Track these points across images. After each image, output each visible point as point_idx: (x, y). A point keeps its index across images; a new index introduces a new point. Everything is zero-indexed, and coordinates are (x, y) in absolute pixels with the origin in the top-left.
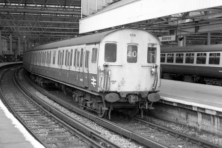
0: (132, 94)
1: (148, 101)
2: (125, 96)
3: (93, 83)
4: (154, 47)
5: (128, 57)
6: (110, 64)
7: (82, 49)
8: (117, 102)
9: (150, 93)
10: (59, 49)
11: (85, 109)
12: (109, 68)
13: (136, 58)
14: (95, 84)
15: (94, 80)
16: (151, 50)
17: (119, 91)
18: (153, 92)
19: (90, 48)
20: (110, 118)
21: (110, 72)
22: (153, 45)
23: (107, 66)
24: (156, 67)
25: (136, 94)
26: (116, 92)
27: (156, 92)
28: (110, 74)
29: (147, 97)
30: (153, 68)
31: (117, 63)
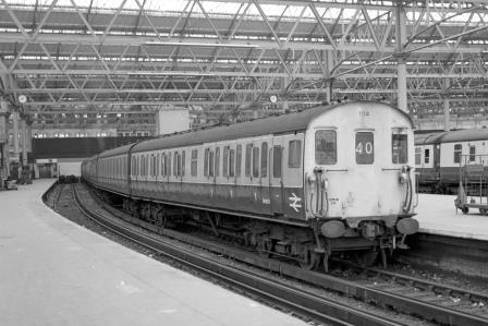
0: (367, 221)
1: (397, 232)
2: (356, 226)
3: (294, 205)
4: (403, 133)
5: (357, 153)
6: (325, 167)
7: (265, 144)
8: (342, 238)
9: (400, 218)
10: (206, 145)
11: (271, 256)
12: (324, 176)
13: (373, 154)
14: (300, 206)
15: (296, 199)
16: (399, 139)
17: (344, 217)
18: (406, 215)
19: (284, 141)
20: (327, 270)
21: (326, 183)
22: (401, 129)
23: (320, 171)
24: (409, 170)
25: (375, 222)
26: (339, 219)
27: (410, 216)
28: (326, 186)
29: (395, 227)
30: (403, 171)
31: (340, 165)
